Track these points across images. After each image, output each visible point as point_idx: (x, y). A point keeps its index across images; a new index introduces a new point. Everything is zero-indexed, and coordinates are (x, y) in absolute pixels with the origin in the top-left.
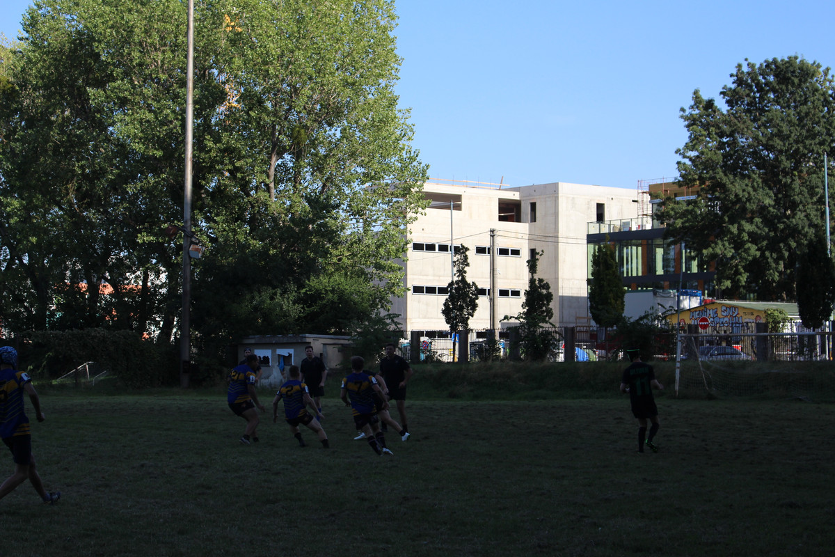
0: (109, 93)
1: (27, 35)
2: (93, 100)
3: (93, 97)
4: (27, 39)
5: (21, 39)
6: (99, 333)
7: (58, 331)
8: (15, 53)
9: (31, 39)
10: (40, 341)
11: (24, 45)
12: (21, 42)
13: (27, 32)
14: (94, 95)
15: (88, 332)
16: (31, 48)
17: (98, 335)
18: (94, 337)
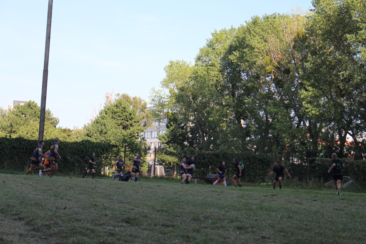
0: (358, 36)
1: (314, 8)
2: (349, 40)
3: (349, 39)
4: (314, 10)
5: (311, 10)
6: (350, 161)
7: (329, 159)
8: (308, 18)
9: (316, 10)
10: (320, 163)
11: (312, 13)
12: (311, 12)
13: (315, 6)
14: (350, 37)
15: (344, 160)
16: (317, 15)
17: (349, 161)
18: (348, 162)
